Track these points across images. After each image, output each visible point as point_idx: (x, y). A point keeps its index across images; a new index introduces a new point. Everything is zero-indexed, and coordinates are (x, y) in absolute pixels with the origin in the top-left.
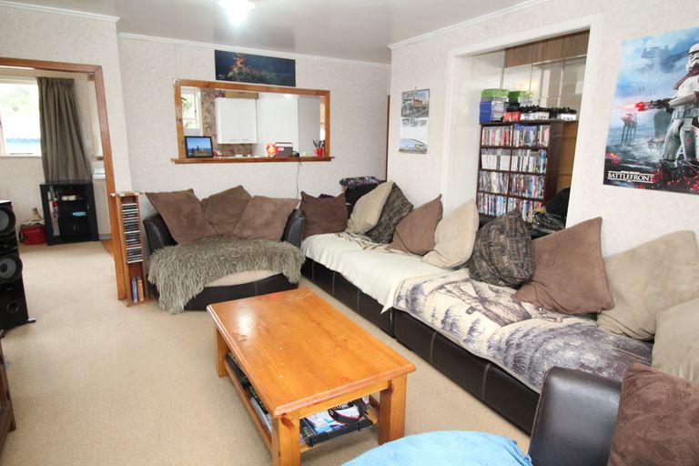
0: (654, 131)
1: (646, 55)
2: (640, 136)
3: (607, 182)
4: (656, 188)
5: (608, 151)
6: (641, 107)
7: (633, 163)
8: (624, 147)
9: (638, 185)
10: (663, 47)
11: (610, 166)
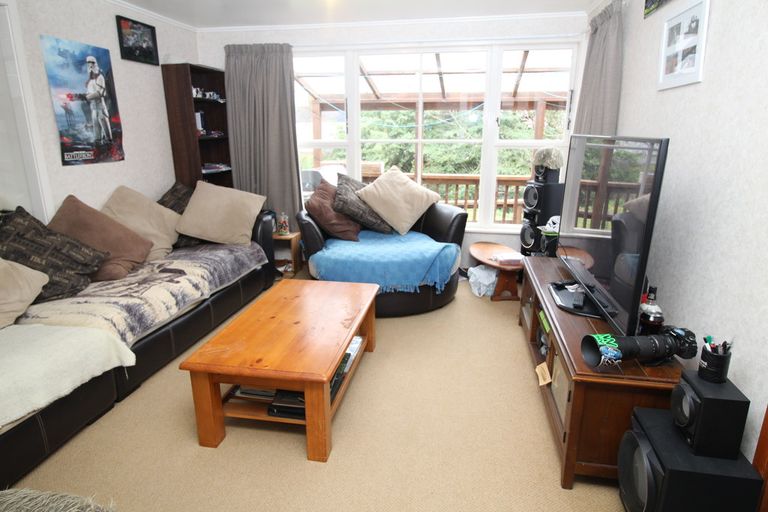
0: (84, 118)
1: (62, 54)
2: (78, 122)
3: (65, 163)
4: (97, 162)
5: (61, 135)
6: (70, 97)
7: (80, 144)
8: (71, 132)
9: (86, 161)
10: (71, 52)
11: (65, 148)
